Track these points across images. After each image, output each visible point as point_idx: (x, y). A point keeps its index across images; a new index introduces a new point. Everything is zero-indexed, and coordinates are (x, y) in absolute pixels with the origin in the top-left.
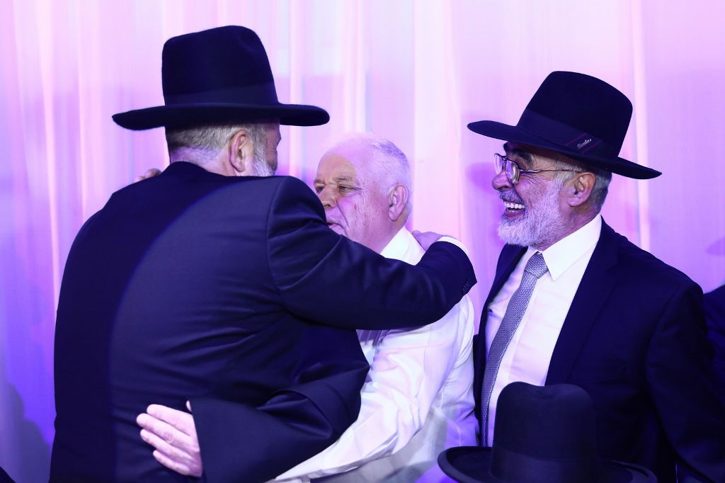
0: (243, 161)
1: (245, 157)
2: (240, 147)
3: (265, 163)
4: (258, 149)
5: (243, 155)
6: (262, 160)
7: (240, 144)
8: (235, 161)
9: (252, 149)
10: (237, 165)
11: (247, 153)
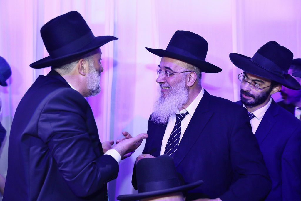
0: (85, 71)
1: (85, 69)
2: (83, 65)
3: (95, 70)
4: (91, 65)
5: (84, 68)
6: (93, 69)
7: (82, 64)
8: (81, 72)
9: (88, 65)
10: (82, 73)
11: (86, 67)
